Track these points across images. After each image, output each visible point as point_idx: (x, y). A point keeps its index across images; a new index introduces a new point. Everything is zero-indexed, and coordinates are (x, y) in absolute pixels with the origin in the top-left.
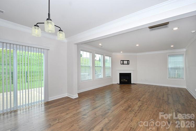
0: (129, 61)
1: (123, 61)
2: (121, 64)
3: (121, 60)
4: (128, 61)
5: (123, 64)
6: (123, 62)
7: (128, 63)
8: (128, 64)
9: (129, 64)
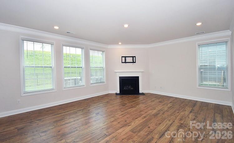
0: (135, 57)
1: (125, 57)
2: (122, 63)
3: (122, 57)
4: (133, 57)
5: (125, 62)
6: (125, 60)
7: (133, 60)
8: (133, 62)
9: (135, 62)
